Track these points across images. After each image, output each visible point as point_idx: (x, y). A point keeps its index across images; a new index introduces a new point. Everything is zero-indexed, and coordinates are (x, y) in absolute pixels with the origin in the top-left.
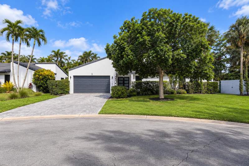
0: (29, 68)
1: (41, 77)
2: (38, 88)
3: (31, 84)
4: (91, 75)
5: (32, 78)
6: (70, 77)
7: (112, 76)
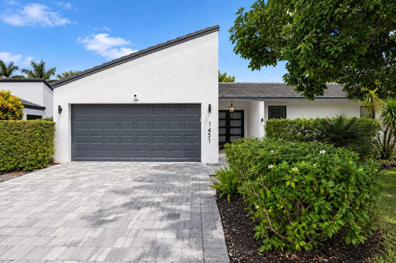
6: (60, 107)
7: (210, 106)
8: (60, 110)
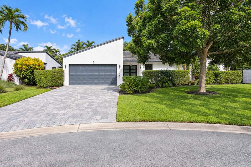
0: (6, 57)
1: (24, 67)
2: (22, 79)
3: (11, 75)
4: (92, 63)
5: (13, 69)
6: (65, 65)
7: (120, 65)
8: (65, 66)
